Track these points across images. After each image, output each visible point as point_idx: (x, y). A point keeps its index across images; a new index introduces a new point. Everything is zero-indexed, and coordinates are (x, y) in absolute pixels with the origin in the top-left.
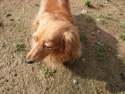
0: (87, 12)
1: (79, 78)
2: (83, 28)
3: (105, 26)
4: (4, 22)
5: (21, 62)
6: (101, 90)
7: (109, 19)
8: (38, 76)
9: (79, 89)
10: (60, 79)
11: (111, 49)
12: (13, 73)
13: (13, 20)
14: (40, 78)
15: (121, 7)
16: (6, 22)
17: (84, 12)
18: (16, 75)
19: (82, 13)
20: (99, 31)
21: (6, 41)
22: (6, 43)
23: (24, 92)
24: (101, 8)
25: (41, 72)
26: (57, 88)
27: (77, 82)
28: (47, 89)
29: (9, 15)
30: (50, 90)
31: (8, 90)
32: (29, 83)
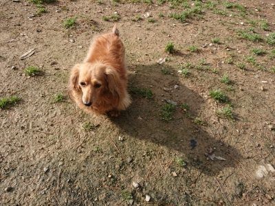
0: (166, 60)
1: (127, 136)
2: (153, 81)
3: (189, 80)
4: (46, 72)
5: (60, 113)
6: (153, 153)
7: (202, 70)
8: (76, 129)
9: (123, 147)
10: (102, 134)
11: (187, 110)
12: (50, 123)
13: (58, 69)
14: (79, 131)
15: (239, 52)
16: (49, 72)
17: (161, 60)
18: (52, 125)
19: (158, 62)
20: (176, 86)
21: (46, 92)
22: (47, 93)
23: (58, 141)
24: (195, 54)
25: (81, 125)
26: (97, 142)
27: (123, 140)
28: (85, 142)
29: (54, 63)
30: (87, 143)
31: (42, 138)
32: (65, 134)
